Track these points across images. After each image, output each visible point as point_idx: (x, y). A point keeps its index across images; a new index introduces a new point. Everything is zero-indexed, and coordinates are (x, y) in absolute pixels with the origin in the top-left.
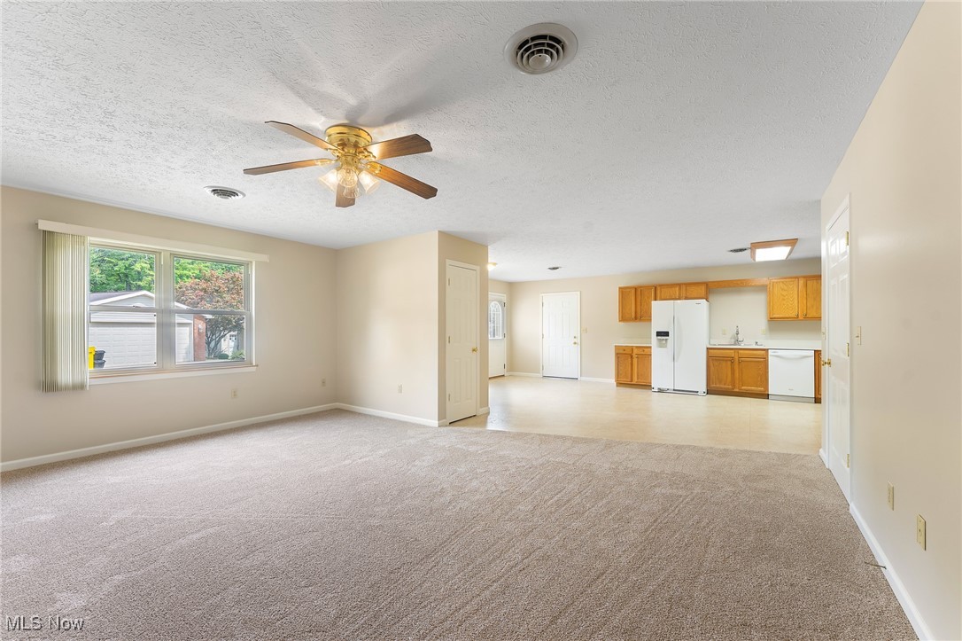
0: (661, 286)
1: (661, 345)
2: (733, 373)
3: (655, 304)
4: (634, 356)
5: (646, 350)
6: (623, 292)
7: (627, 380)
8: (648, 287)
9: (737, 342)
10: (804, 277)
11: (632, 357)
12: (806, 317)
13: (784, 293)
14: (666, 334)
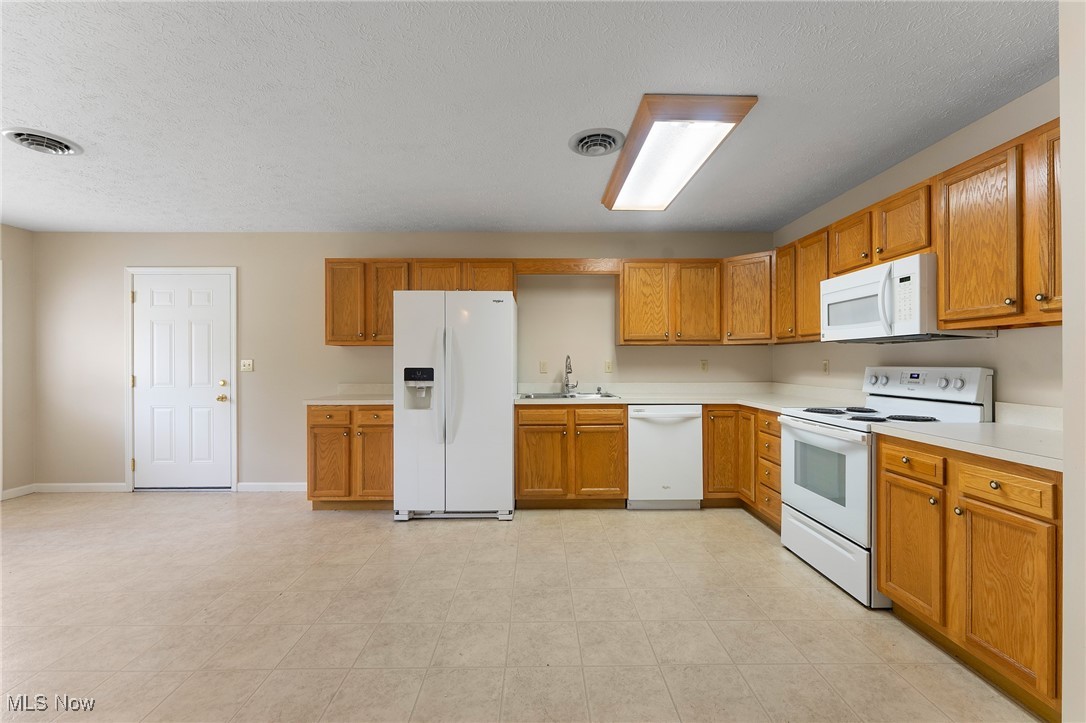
0: (421, 261)
1: (418, 403)
2: (565, 461)
3: (401, 298)
4: (356, 430)
5: (382, 414)
6: (336, 270)
7: (339, 494)
8: (392, 264)
9: (565, 389)
10: (678, 261)
11: (349, 433)
12: (683, 342)
13: (647, 290)
14: (427, 374)
